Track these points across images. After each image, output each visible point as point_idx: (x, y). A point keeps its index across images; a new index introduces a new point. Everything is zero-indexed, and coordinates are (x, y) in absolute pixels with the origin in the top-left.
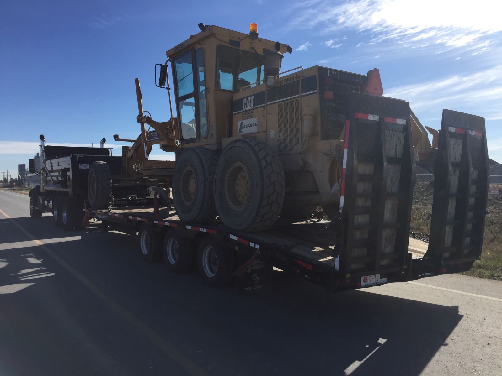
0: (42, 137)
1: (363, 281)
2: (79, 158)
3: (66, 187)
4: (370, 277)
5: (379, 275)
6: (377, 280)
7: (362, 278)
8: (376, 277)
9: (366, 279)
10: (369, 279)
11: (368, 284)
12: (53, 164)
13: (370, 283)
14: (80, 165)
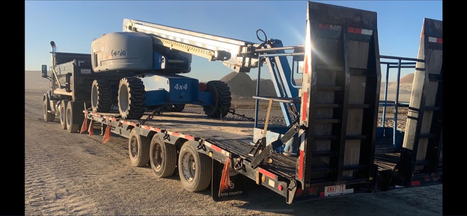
0: (53, 44)
1: (327, 191)
2: (81, 63)
3: (70, 91)
4: (335, 188)
5: (345, 186)
6: (343, 191)
7: (326, 188)
8: (342, 187)
9: (330, 189)
10: (334, 190)
11: (332, 194)
12: (61, 69)
13: (334, 193)
14: (82, 70)
